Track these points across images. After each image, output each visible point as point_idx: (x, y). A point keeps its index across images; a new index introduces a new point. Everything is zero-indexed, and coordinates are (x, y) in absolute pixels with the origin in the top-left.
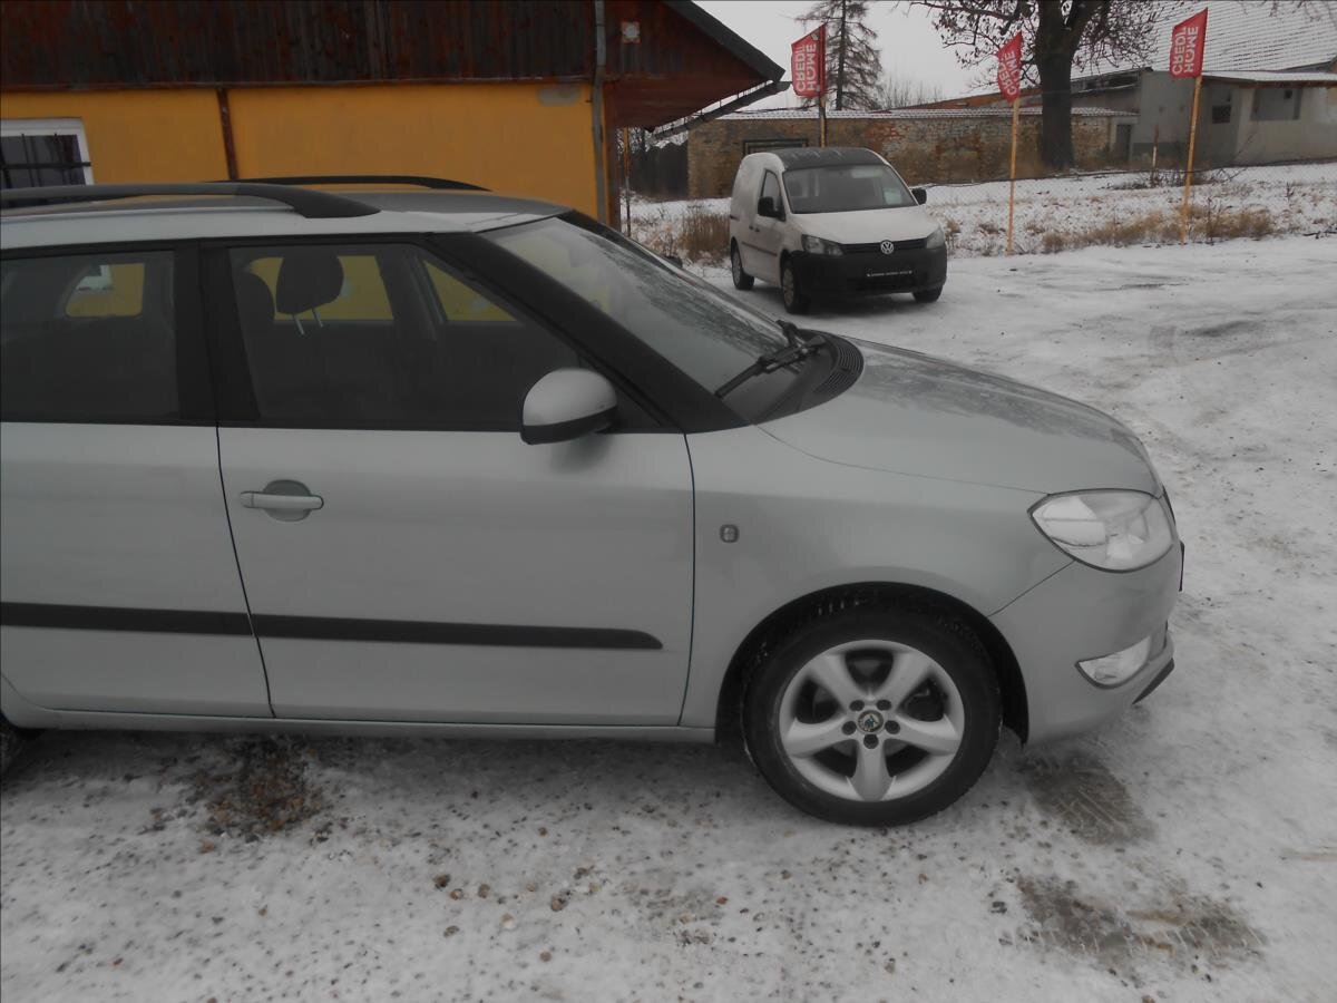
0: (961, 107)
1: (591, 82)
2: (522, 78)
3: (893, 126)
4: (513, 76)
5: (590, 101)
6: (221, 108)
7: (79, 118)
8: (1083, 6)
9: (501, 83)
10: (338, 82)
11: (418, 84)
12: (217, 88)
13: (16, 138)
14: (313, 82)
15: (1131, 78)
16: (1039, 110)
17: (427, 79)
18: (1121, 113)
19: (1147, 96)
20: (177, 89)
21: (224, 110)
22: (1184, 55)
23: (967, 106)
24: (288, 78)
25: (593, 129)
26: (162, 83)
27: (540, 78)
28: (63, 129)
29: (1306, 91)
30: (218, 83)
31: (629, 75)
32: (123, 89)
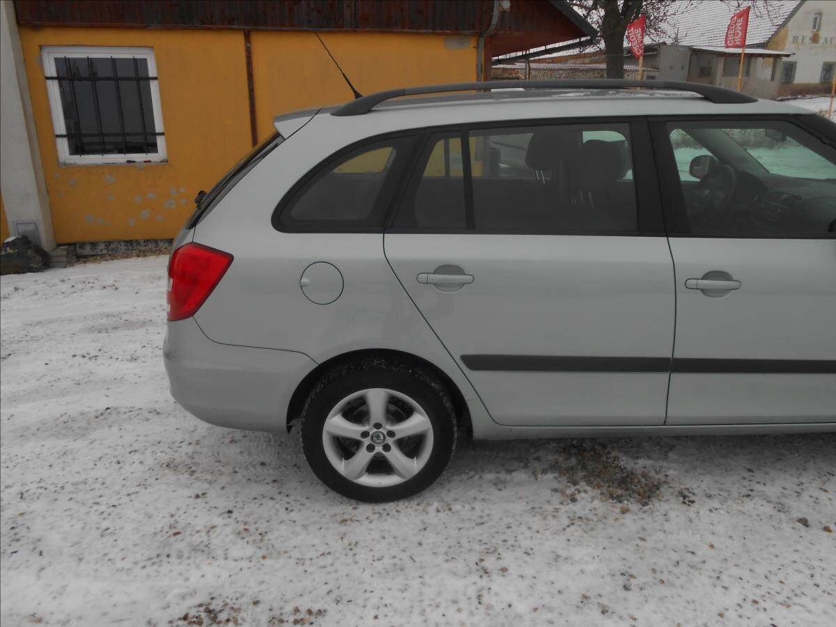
0: (549, 63)
1: (480, 35)
2: (438, 31)
3: (518, 73)
4: (432, 29)
5: (477, 48)
6: (246, 44)
7: (152, 47)
8: (630, 4)
9: (425, 34)
10: (324, 29)
11: (374, 32)
12: (244, 30)
13: (108, 59)
14: (307, 29)
15: (654, 48)
16: (604, 66)
17: (378, 29)
18: (649, 69)
19: (664, 60)
20: (219, 30)
21: (248, 45)
22: (734, 34)
23: (552, 62)
24: (292, 26)
25: (477, 65)
26: (210, 26)
27: (449, 31)
28: (139, 54)
29: (753, 60)
30: (246, 27)
31: (501, 32)
32: (184, 29)
